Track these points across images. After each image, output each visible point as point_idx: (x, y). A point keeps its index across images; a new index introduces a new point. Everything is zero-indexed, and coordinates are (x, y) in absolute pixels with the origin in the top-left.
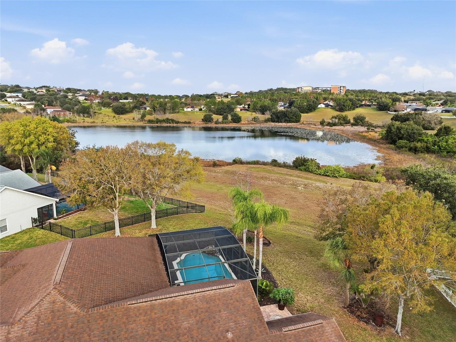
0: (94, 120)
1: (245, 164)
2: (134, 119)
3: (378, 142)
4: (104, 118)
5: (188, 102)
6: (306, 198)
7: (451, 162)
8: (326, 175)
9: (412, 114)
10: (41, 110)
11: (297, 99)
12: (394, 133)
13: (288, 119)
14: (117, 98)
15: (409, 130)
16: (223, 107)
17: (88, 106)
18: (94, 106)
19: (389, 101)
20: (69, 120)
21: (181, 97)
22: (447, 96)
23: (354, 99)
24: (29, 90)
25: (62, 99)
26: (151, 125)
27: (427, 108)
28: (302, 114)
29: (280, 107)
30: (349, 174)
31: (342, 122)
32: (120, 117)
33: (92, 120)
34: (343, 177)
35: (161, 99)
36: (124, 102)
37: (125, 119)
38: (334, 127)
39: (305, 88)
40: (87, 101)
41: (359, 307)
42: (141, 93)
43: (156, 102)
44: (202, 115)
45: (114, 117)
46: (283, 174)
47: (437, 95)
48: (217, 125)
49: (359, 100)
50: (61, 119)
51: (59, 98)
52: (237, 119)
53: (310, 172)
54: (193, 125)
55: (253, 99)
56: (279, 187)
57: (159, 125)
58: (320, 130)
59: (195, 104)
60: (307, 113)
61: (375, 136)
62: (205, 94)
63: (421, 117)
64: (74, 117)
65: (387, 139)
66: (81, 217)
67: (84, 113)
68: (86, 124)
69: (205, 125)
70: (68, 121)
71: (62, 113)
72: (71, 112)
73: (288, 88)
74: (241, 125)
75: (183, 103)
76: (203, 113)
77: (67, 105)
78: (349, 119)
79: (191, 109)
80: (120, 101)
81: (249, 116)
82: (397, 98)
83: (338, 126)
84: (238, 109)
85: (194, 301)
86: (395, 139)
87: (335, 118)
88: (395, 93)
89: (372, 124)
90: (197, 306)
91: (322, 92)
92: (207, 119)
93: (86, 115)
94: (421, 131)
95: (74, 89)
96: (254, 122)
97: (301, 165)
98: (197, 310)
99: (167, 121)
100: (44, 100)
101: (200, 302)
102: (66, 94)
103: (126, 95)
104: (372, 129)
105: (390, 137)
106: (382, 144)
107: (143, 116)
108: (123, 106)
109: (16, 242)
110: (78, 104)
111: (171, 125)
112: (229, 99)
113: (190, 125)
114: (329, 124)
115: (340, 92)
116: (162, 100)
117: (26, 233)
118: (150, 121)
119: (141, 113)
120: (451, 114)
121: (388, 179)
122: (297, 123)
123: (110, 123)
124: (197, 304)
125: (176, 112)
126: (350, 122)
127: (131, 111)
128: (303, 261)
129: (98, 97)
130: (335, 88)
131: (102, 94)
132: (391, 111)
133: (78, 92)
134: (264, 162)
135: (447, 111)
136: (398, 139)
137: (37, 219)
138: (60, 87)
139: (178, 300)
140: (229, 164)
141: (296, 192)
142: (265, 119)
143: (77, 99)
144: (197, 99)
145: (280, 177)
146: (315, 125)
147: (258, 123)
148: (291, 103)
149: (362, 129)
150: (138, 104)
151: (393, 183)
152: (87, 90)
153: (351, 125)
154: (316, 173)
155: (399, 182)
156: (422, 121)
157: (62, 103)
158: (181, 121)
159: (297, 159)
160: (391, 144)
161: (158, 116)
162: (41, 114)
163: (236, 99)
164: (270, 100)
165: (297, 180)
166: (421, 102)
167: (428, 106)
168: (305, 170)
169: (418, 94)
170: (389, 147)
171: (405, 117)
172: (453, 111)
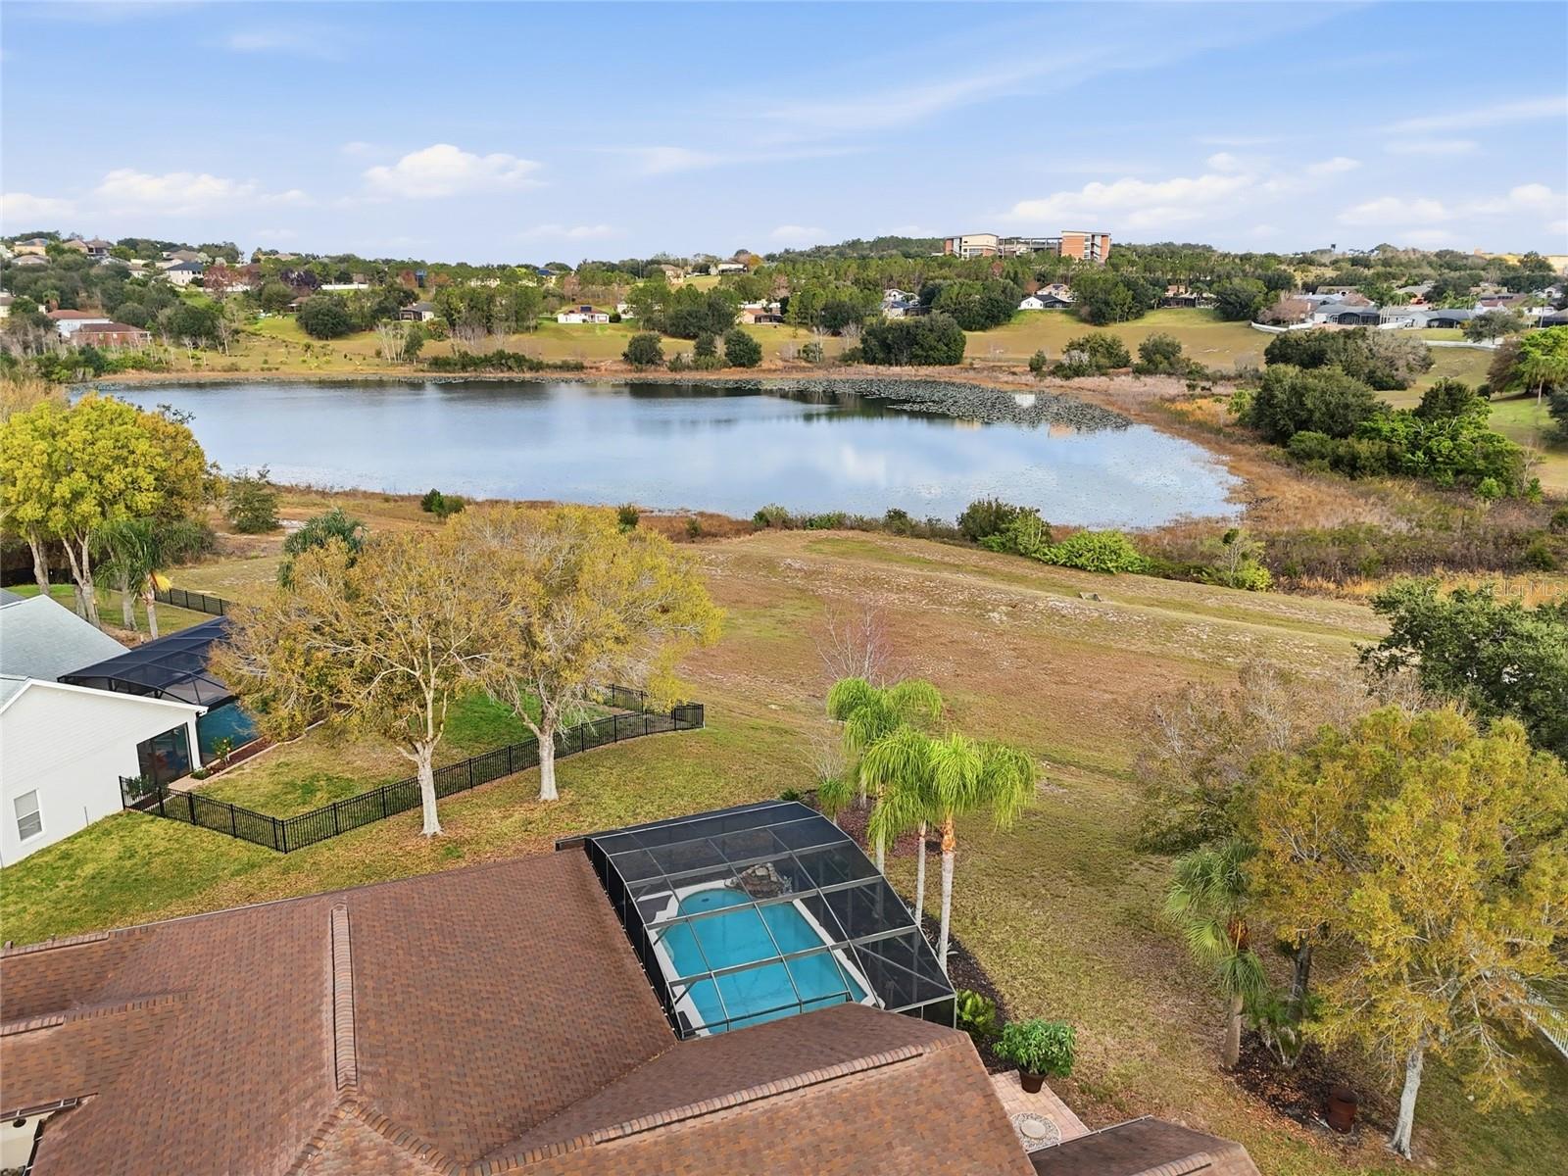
0: (233, 359)
1: (798, 528)
2: (379, 354)
3: (1228, 436)
4: (270, 351)
5: (568, 290)
6: (1019, 652)
7: (1472, 509)
8: (1075, 567)
9: (1334, 337)
10: (37, 326)
11: (948, 281)
12: (1281, 407)
13: (920, 352)
14: (312, 277)
15: (1332, 395)
16: (695, 308)
17: (208, 306)
18: (230, 306)
19: (1254, 287)
20: (141, 362)
21: (543, 271)
22: (1441, 266)
23: (1142, 281)
25: (110, 283)
26: (444, 375)
27: (1381, 312)
28: (965, 333)
29: (893, 307)
30: (1148, 559)
31: (1103, 361)
32: (330, 348)
33: (227, 361)
34: (1133, 572)
35: (469, 279)
36: (338, 293)
37: (348, 355)
38: (1077, 382)
39: (972, 241)
40: (201, 289)
41: (1272, 1065)
43: (456, 290)
44: (622, 339)
45: (308, 347)
46: (930, 562)
47: (1409, 264)
48: (678, 377)
49: (1155, 283)
50: (113, 356)
51: (102, 279)
52: (745, 354)
53: (1021, 555)
54: (592, 375)
55: (798, 278)
56: (926, 613)
57: (469, 375)
58: (1029, 388)
59: (593, 296)
60: (983, 328)
61: (1216, 415)
62: (626, 259)
63: (1364, 346)
64: (161, 349)
65: (1256, 426)
66: (288, 765)
67: (194, 335)
68: (206, 376)
69: (634, 377)
70: (138, 365)
71: (115, 336)
72: (149, 329)
73: (914, 237)
74: (761, 376)
75: (553, 296)
76: (624, 333)
77: (129, 303)
78: (1127, 352)
79: (583, 316)
80: (325, 287)
81: (787, 340)
82: (1280, 276)
83: (1089, 376)
84: (747, 316)
85: (804, 1114)
86: (1284, 426)
87: (1081, 347)
88: (1274, 256)
89: (1202, 368)
90: (813, 1131)
91: (1034, 255)
92: (641, 354)
93: (203, 342)
94: (1371, 397)
95: (147, 241)
96: (804, 364)
97: (987, 529)
98: (817, 1148)
99: (500, 360)
100: (45, 286)
101: (823, 1120)
102: (122, 262)
103: (344, 264)
104: (1203, 389)
105: (1267, 420)
106: (1243, 442)
107: (414, 345)
108: (338, 309)
109: (78, 872)
110: (169, 300)
111: (515, 375)
112: (714, 280)
113: (583, 376)
114: (1060, 370)
115: (1092, 252)
116: (474, 283)
117: (107, 833)
118: (438, 363)
119: (404, 333)
120: (1458, 331)
121: (1275, 576)
122: (950, 364)
123: (292, 370)
124: (813, 1124)
125: (528, 328)
126: (1128, 361)
127: (369, 323)
128: (1066, 905)
129: (240, 273)
130: (1074, 240)
131: (254, 260)
132: (1263, 323)
133: (165, 254)
134: (862, 519)
135: (1447, 323)
136: (1295, 426)
137: (136, 781)
138: (96, 235)
139: (752, 1116)
140: (742, 528)
141: (986, 632)
142: (841, 352)
143: (165, 280)
144: (600, 281)
145: (926, 579)
146: (1014, 373)
147: (820, 368)
148: (929, 293)
149: (1172, 387)
150: (391, 300)
151: (1292, 589)
152: (196, 246)
153: (1134, 372)
154: (1040, 560)
155: (1312, 584)
156: (1367, 358)
157: (110, 298)
158: (550, 362)
159: (974, 509)
160: (1273, 443)
161: (467, 343)
162: (38, 338)
163: (736, 278)
164: (856, 282)
165: (984, 588)
166: (1358, 291)
167: (1382, 304)
168: (1004, 548)
169: (1343, 260)
170: (1268, 453)
171: (1310, 346)
172: (1466, 322)
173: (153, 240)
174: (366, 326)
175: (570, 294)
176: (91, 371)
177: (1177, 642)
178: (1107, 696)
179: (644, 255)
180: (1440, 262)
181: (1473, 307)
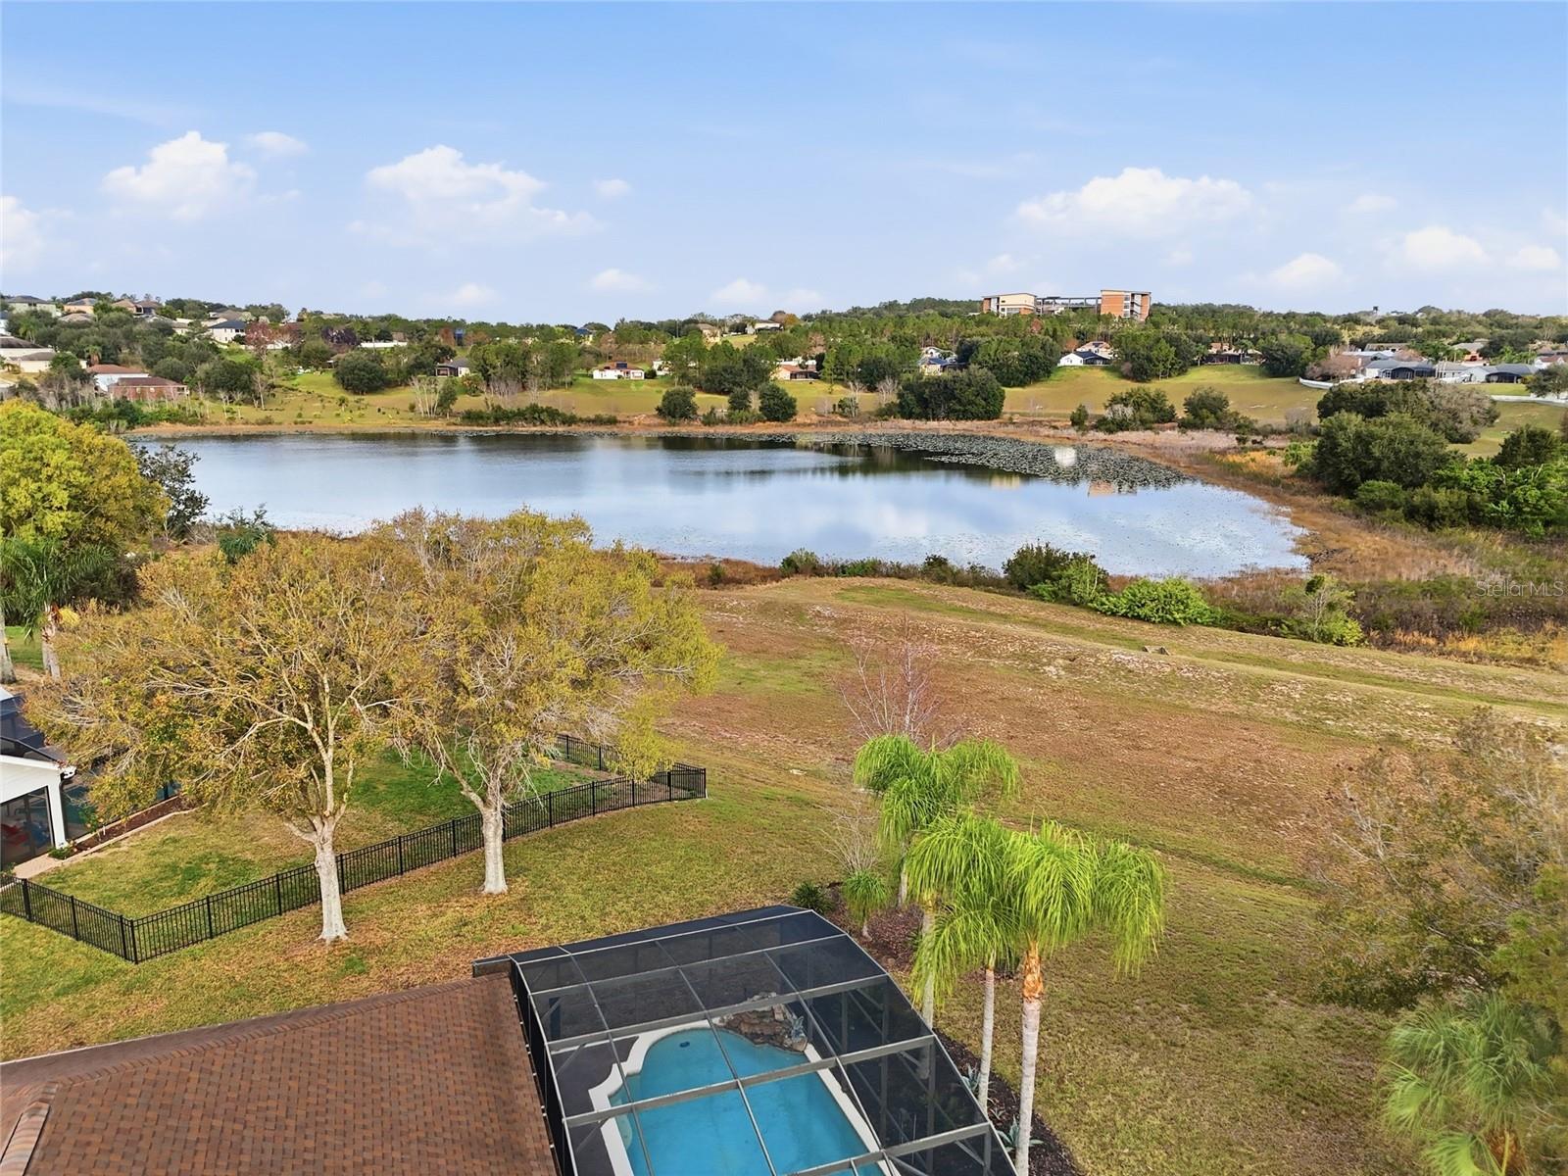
0: (268, 413)
1: (829, 575)
2: (412, 408)
3: (1287, 487)
4: (304, 405)
5: (605, 348)
6: (1083, 712)
8: (1138, 618)
9: (1391, 389)
10: (75, 379)
11: (986, 339)
12: (1346, 456)
13: (958, 407)
14: (353, 335)
15: (1400, 443)
16: (731, 364)
17: (247, 362)
18: (268, 362)
19: (1302, 343)
20: (176, 415)
21: (581, 331)
22: (1492, 325)
23: (1184, 337)
24: (33, 308)
25: (152, 339)
26: (476, 428)
27: (1436, 367)
28: (1007, 390)
29: (930, 364)
30: (1218, 610)
31: (1148, 416)
32: (365, 402)
33: (262, 414)
34: (1202, 624)
35: (508, 337)
36: (376, 349)
37: (381, 410)
38: (1121, 436)
39: (1009, 300)
40: (243, 347)
42: (437, 317)
43: (493, 347)
44: (656, 395)
45: (342, 401)
46: (973, 612)
47: (1458, 323)
48: (712, 430)
49: (1198, 340)
50: (148, 409)
51: (144, 335)
52: (780, 408)
53: (1076, 605)
54: (625, 429)
55: (835, 337)
56: (970, 666)
57: (502, 428)
58: (1070, 444)
59: (630, 354)
60: (1022, 384)
61: (1271, 467)
62: (665, 319)
63: (1425, 398)
64: (197, 403)
65: (1316, 477)
66: (175, 842)
67: (230, 389)
68: (239, 429)
69: (669, 429)
70: (173, 418)
71: (152, 389)
72: (186, 383)
73: (950, 300)
74: (796, 430)
75: (590, 353)
76: (659, 388)
77: (169, 359)
78: (1172, 407)
79: (618, 373)
80: (364, 345)
81: (822, 396)
82: (1327, 332)
83: (1133, 430)
84: (782, 374)
86: (1349, 475)
87: (1124, 401)
88: (1319, 315)
89: (1250, 422)
91: (1071, 314)
92: (675, 408)
93: (238, 396)
94: (1442, 446)
95: (195, 302)
96: (839, 418)
97: (1037, 576)
99: (534, 414)
100: (87, 342)
102: (168, 320)
103: (386, 323)
104: (1254, 442)
105: (1330, 470)
106: (1304, 494)
107: (447, 398)
108: (375, 364)
110: (209, 356)
111: (547, 429)
112: (750, 338)
113: (616, 430)
114: (1102, 424)
115: (1132, 311)
116: (512, 341)
118: (471, 417)
119: (439, 388)
120: (1519, 386)
121: (1366, 629)
122: (989, 419)
123: (326, 424)
125: (563, 384)
126: (1174, 416)
127: (402, 379)
129: (283, 332)
130: (1114, 299)
131: (298, 320)
132: (1312, 379)
133: (211, 314)
134: (898, 567)
135: (1506, 378)
136: (1362, 475)
138: (147, 297)
140: (769, 575)
141: (1041, 688)
142: (877, 407)
143: (208, 338)
144: (637, 339)
145: (972, 628)
146: (1055, 428)
147: (855, 423)
148: (966, 350)
149: (1222, 440)
150: (427, 355)
151: (1386, 644)
152: (243, 308)
153: (1179, 427)
154: (1097, 610)
155: (1408, 639)
156: (1428, 410)
157: (150, 353)
158: (584, 417)
159: (1023, 555)
160: (1336, 494)
161: (500, 397)
162: (73, 391)
163: (773, 336)
164: (893, 339)
165: (1037, 639)
166: (1409, 347)
167: (1438, 359)
168: (1056, 597)
169: (1390, 318)
170: (1333, 503)
171: (1367, 399)
172: (1527, 377)
173: (202, 301)
174: (402, 381)
175: (607, 352)
176: (125, 423)
177: (1265, 702)
178: (1189, 764)
179: (682, 316)
180: (1489, 322)
181: (1532, 362)
